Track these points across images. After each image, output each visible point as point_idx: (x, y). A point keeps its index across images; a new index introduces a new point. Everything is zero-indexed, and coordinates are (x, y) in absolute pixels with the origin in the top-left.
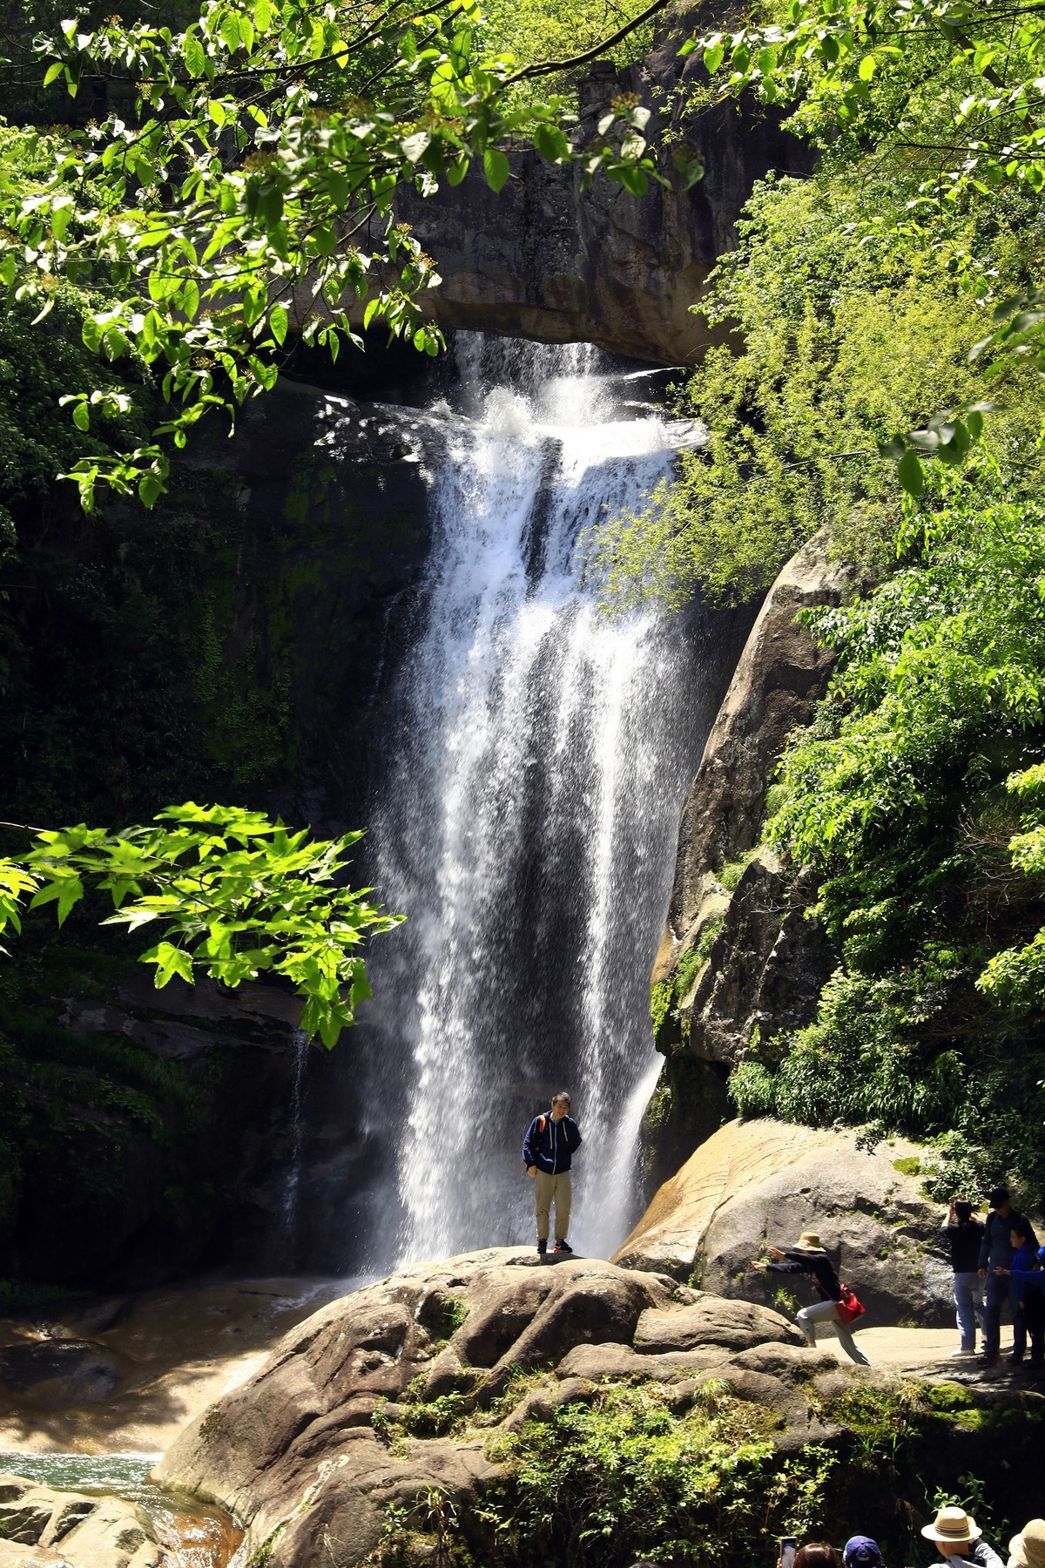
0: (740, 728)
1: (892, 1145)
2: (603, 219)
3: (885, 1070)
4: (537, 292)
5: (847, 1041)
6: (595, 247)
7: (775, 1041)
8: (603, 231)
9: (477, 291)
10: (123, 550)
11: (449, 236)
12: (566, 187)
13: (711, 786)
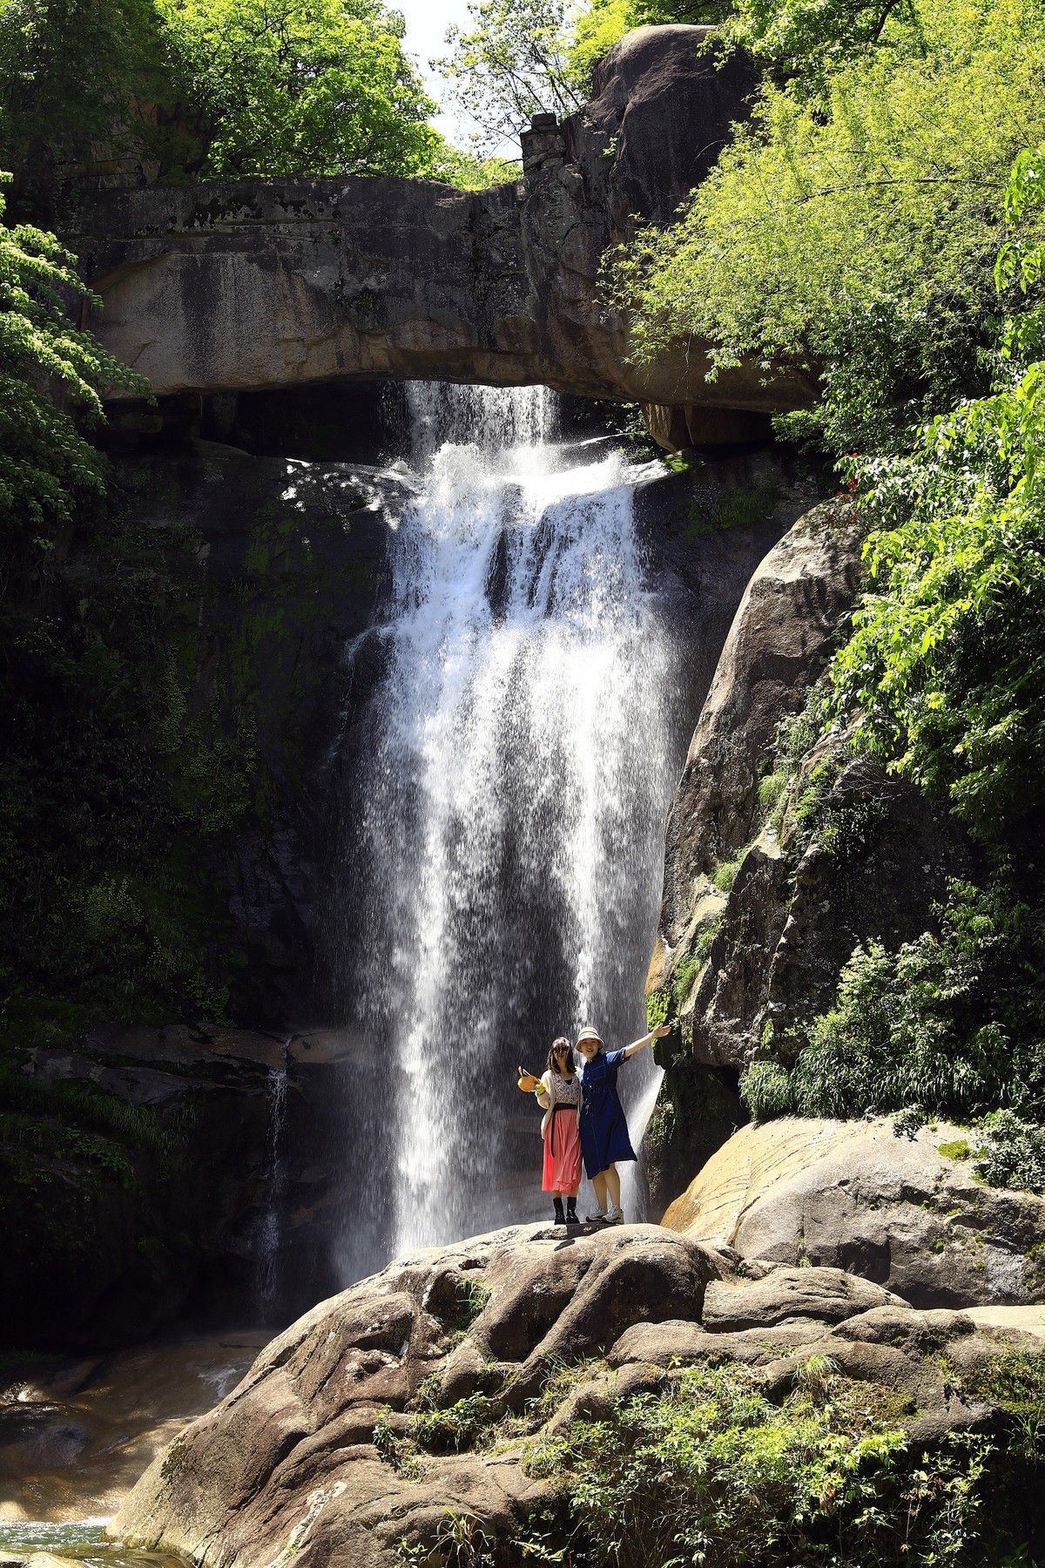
0: (726, 724)
1: (934, 1130)
2: (552, 260)
3: (920, 1049)
4: (489, 336)
5: (874, 1026)
6: (545, 288)
7: (792, 1032)
8: (552, 271)
9: (429, 338)
10: (83, 606)
11: (400, 287)
12: (514, 234)
13: (698, 786)
